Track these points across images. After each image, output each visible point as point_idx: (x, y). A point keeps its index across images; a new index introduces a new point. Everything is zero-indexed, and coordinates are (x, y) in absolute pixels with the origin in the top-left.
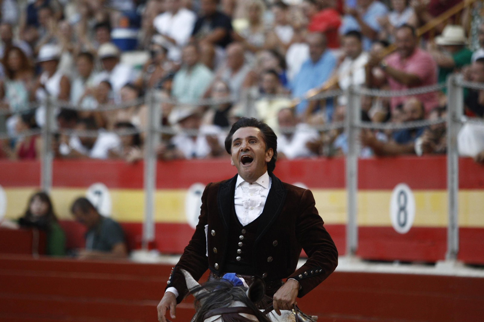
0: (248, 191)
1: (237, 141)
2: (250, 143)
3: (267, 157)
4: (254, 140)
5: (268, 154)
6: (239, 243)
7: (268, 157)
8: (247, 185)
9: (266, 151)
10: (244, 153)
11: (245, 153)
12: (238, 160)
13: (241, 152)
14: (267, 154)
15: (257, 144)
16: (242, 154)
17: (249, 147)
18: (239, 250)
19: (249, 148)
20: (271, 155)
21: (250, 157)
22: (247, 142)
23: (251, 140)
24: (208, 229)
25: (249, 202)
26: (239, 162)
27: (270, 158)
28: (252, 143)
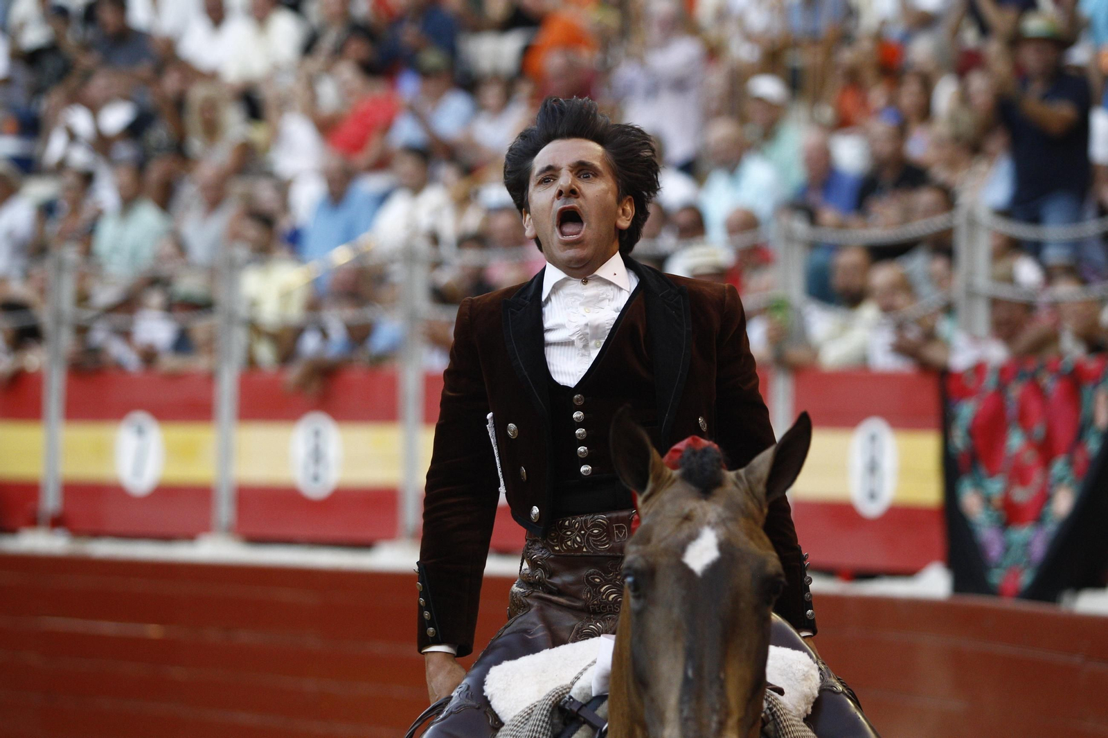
0: (578, 303)
1: (549, 173)
2: (579, 177)
3: (620, 217)
4: (590, 172)
5: (624, 210)
6: (577, 432)
7: (623, 218)
8: (575, 286)
9: (619, 201)
10: (564, 203)
11: (568, 200)
13: (556, 201)
14: (621, 212)
15: (598, 180)
17: (578, 187)
18: (581, 449)
19: (577, 190)
20: (629, 214)
22: (573, 174)
23: (582, 170)
24: (494, 423)
25: (588, 331)
26: (553, 228)
27: (629, 220)
28: (584, 178)
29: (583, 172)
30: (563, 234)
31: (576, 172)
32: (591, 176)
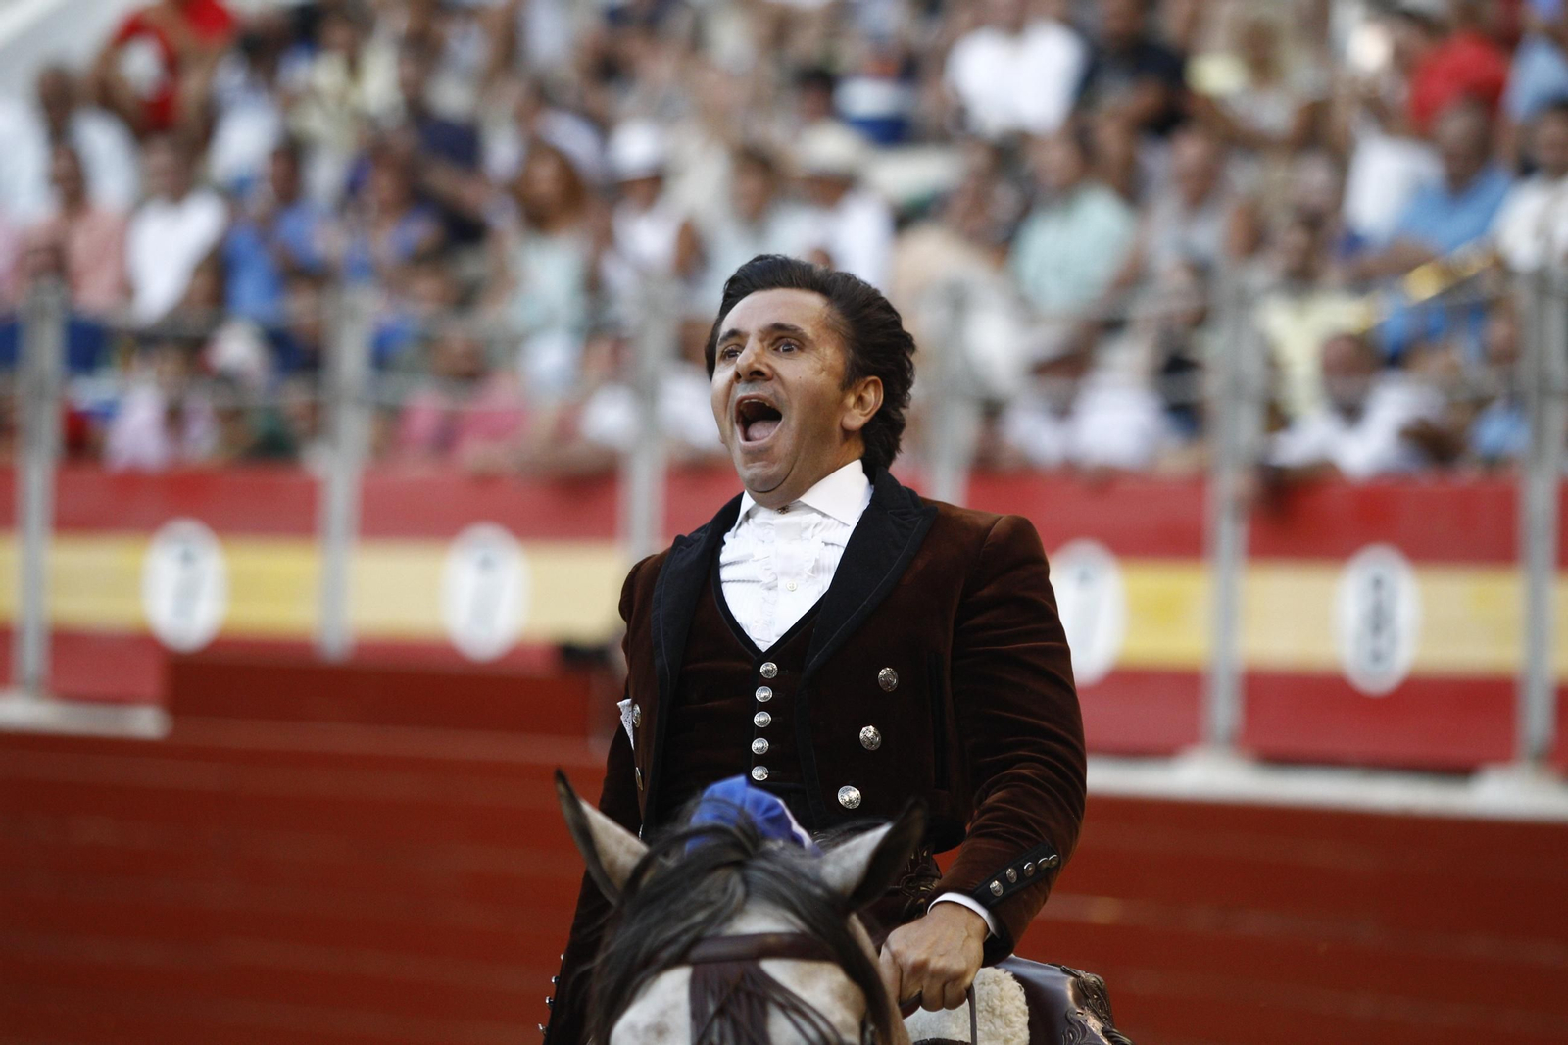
1: (734, 340)
2: (777, 349)
3: (850, 410)
4: (793, 341)
5: (858, 398)
7: (857, 411)
9: (848, 385)
10: (745, 389)
11: (750, 386)
12: (728, 417)
13: (735, 384)
14: (851, 400)
15: (804, 355)
16: (742, 391)
17: (769, 366)
18: (759, 743)
19: (765, 369)
20: (870, 404)
21: (768, 404)
22: (766, 343)
23: (783, 338)
26: (732, 425)
27: (866, 415)
28: (785, 351)
29: (781, 342)
30: (747, 439)
31: (772, 341)
32: (795, 349)
